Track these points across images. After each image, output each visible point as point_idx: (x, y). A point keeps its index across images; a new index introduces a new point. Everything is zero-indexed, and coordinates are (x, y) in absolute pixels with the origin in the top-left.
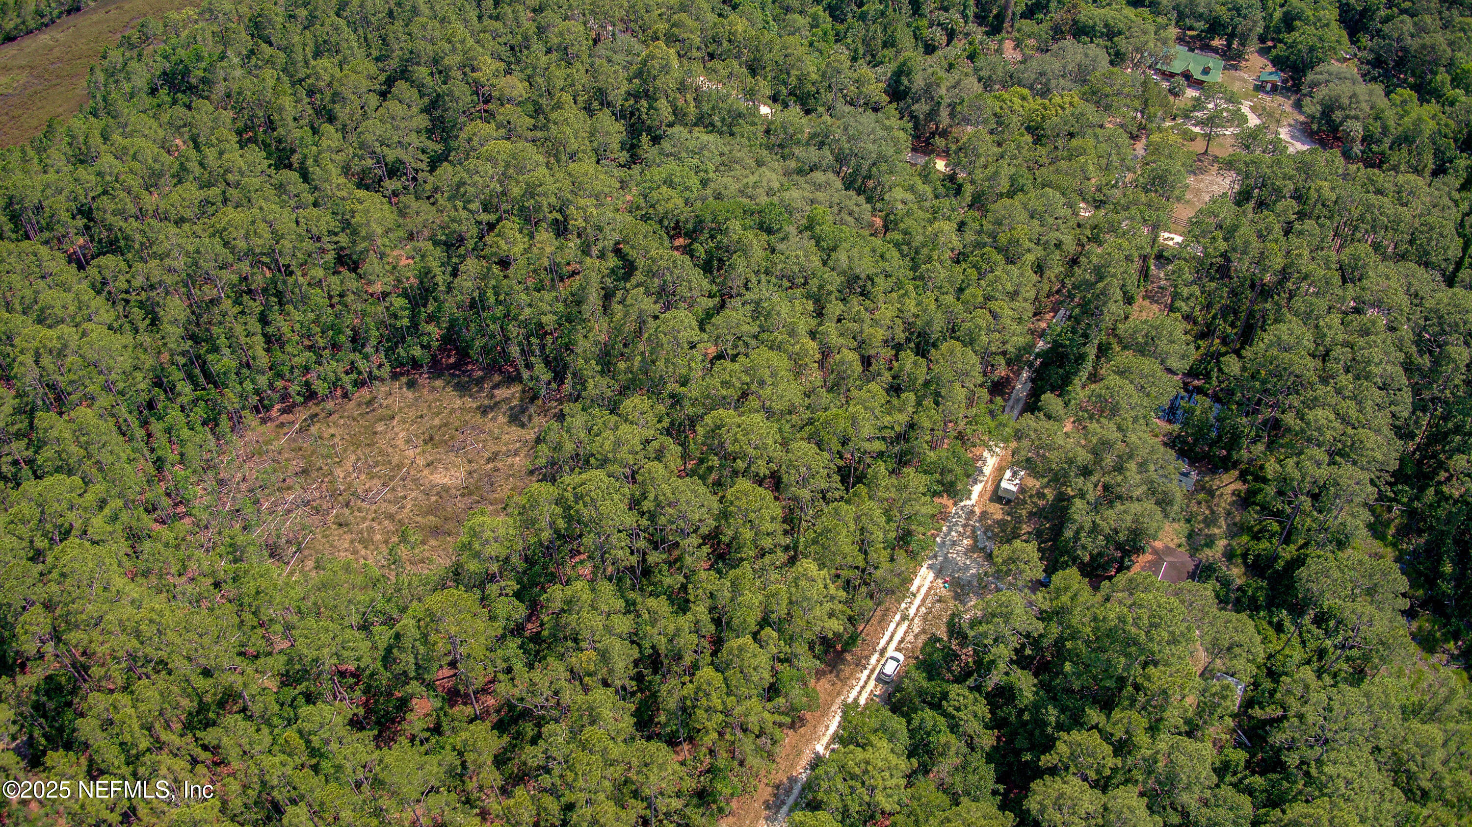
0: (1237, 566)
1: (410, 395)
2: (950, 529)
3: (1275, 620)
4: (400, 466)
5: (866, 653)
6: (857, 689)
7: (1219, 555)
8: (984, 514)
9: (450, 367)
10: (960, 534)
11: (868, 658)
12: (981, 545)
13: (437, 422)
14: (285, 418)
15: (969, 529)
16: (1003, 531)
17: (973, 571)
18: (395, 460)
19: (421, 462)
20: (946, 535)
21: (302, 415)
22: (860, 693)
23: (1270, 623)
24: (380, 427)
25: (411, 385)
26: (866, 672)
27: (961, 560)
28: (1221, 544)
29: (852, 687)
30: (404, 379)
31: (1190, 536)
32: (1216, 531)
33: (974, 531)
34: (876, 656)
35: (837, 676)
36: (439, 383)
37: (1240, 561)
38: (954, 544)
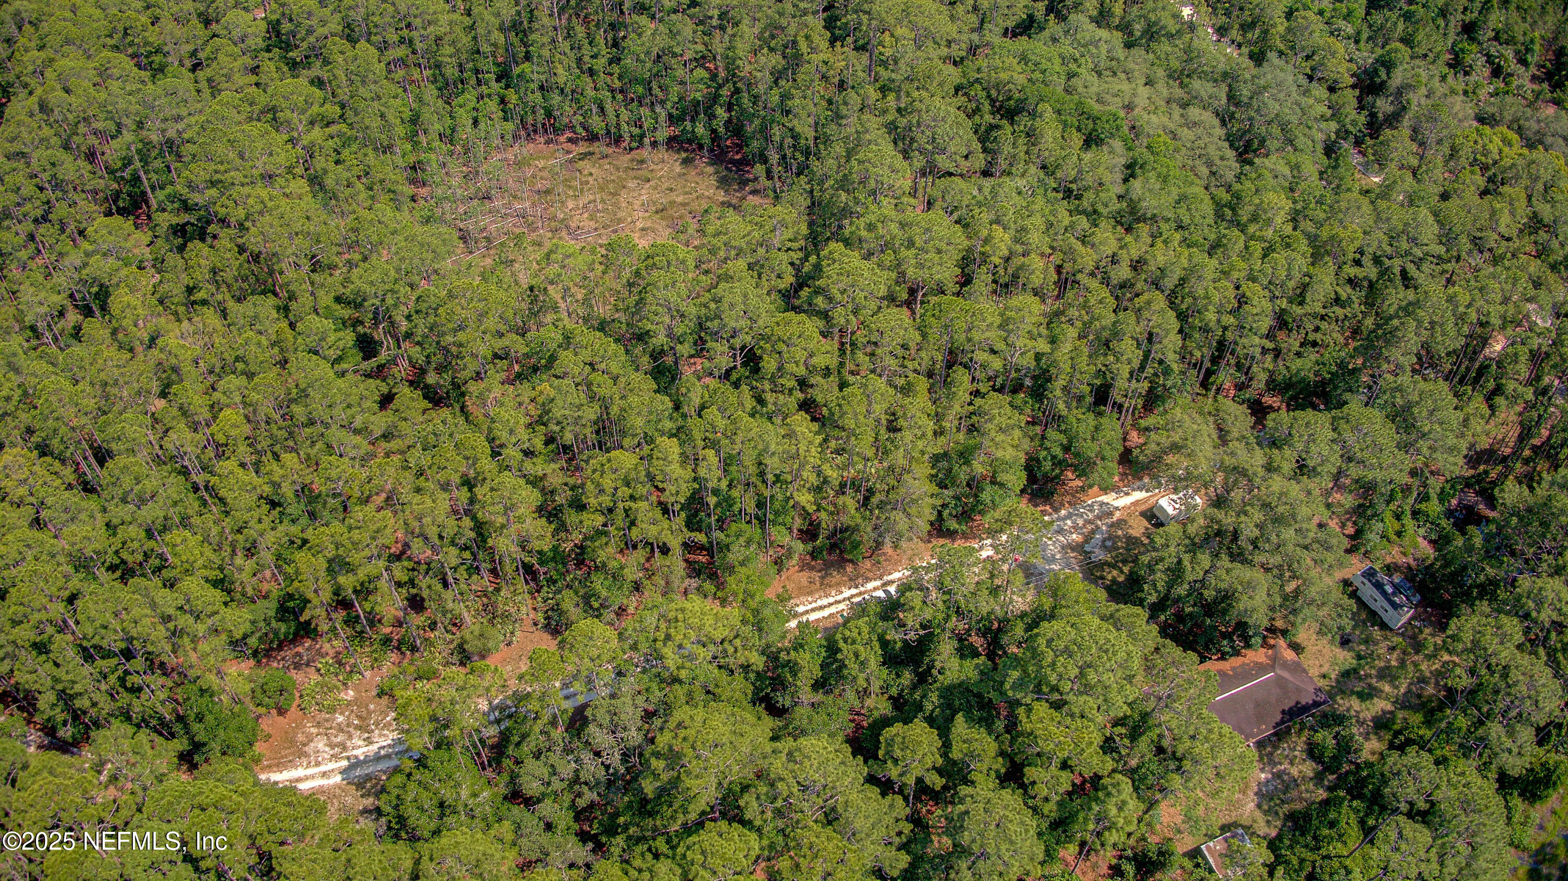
0: (1380, 739)
1: (678, 169)
2: (1069, 516)
3: (1371, 822)
4: (620, 221)
5: (870, 575)
6: (831, 600)
7: (1367, 715)
8: (1120, 523)
9: (732, 161)
10: (1075, 527)
11: (868, 580)
12: (1087, 548)
13: (680, 199)
14: (569, 146)
15: (1090, 527)
16: (1128, 550)
17: (1056, 567)
18: (621, 214)
19: (639, 225)
20: (1058, 519)
21: (582, 148)
22: (830, 605)
23: (1362, 822)
24: (631, 184)
25: (686, 162)
26: (854, 591)
27: (1053, 548)
28: (1380, 705)
29: (827, 596)
30: (684, 155)
31: (1346, 674)
32: (1387, 688)
33: (1093, 532)
34: (878, 583)
35: (822, 578)
36: (710, 170)
37: (1388, 737)
38: (1060, 531)
